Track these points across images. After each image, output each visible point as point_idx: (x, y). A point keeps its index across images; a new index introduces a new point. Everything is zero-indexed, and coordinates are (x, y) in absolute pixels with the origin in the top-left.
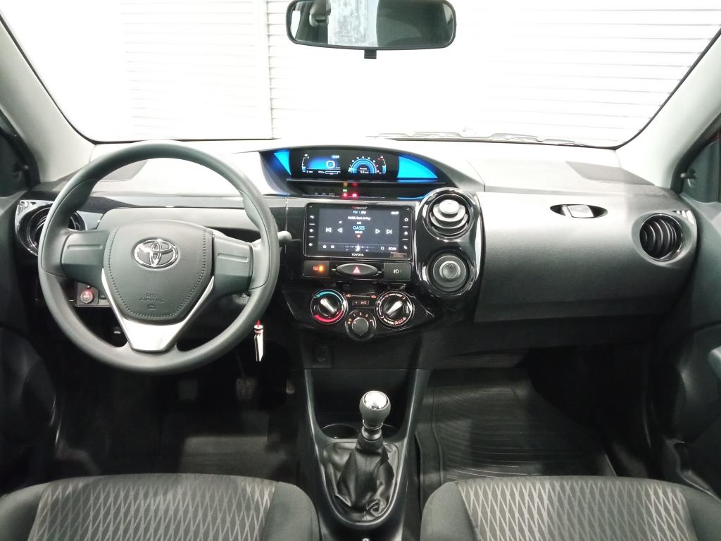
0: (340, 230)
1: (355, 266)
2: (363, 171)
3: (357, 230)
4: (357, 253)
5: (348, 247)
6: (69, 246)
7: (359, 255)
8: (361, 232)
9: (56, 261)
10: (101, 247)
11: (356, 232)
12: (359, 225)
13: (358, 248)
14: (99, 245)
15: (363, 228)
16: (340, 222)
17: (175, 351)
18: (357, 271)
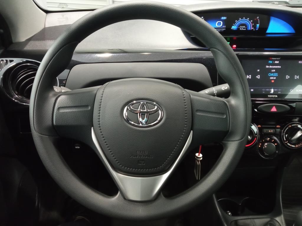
0: (258, 77)
1: (273, 106)
2: (242, 28)
3: (272, 76)
4: (272, 94)
5: (264, 90)
6: (59, 108)
7: (273, 96)
8: (275, 78)
9: (48, 122)
10: (90, 108)
11: (271, 78)
12: (273, 72)
13: (272, 91)
14: (87, 106)
15: (276, 74)
16: (258, 70)
17: (162, 199)
18: (274, 109)
